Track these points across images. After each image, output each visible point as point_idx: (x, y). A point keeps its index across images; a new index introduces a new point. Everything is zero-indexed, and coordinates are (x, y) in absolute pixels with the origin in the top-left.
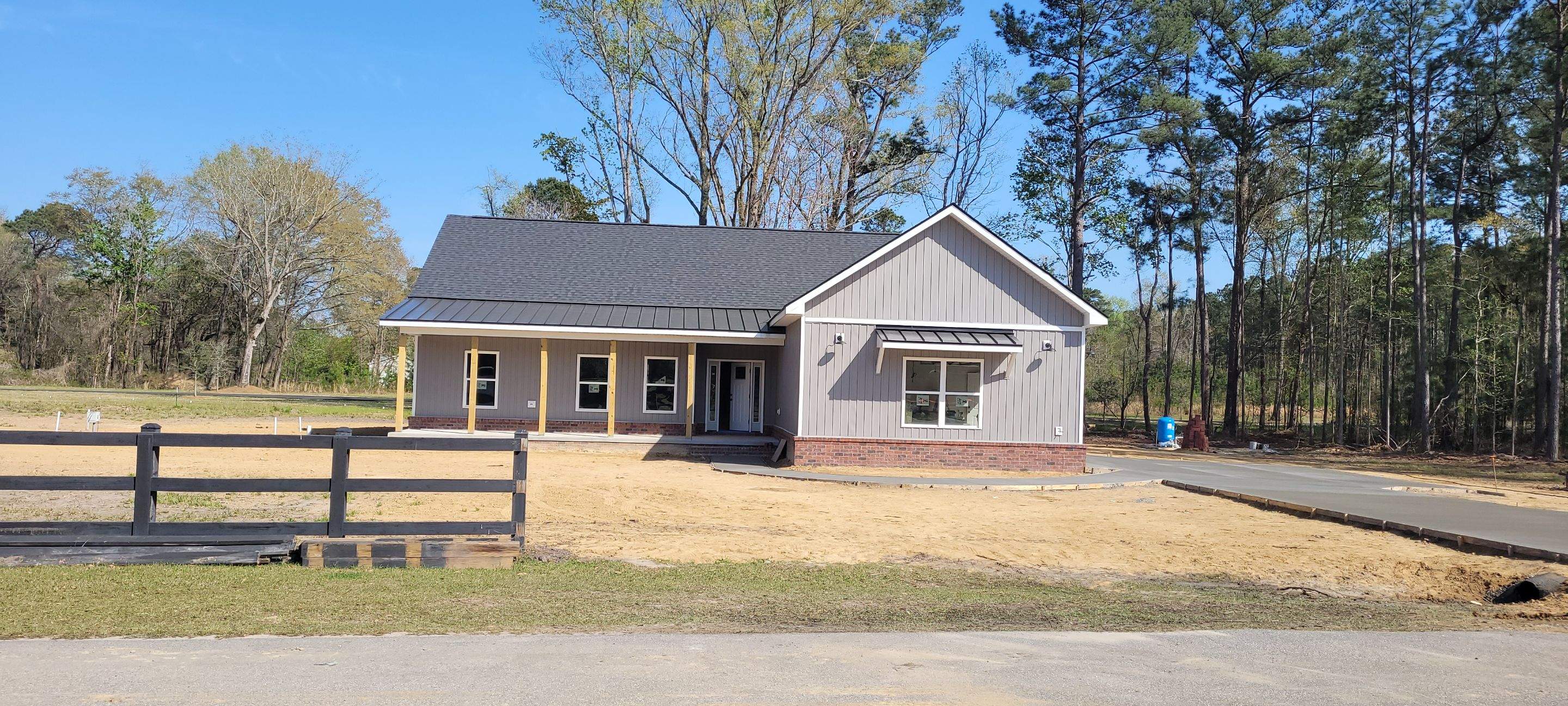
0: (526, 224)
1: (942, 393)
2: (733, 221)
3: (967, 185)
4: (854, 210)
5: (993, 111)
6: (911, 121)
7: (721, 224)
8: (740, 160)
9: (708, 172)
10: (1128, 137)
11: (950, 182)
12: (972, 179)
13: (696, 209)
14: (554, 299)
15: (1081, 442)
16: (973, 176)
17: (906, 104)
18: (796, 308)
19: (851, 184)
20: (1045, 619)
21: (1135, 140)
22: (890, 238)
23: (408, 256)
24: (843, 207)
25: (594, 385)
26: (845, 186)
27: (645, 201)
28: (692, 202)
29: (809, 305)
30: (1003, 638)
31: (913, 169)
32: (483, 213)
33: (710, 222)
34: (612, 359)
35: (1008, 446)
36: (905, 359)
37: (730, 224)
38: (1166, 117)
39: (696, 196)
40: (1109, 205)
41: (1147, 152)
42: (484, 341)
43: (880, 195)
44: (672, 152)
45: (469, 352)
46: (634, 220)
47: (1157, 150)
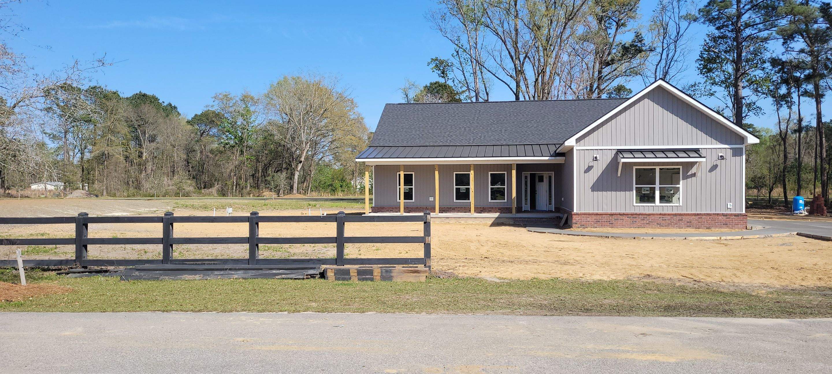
0: (425, 106)
1: (657, 186)
2: (534, 97)
3: (669, 68)
4: (602, 87)
5: (684, 24)
6: (634, 34)
7: (527, 99)
8: (537, 64)
9: (520, 72)
10: (769, 32)
11: (658, 67)
12: (672, 64)
13: (514, 92)
14: (441, 144)
15: (744, 212)
16: (672, 63)
17: (631, 25)
18: (571, 142)
19: (600, 72)
20: (725, 311)
21: (774, 34)
22: (623, 101)
23: (368, 126)
24: (595, 86)
25: (463, 188)
26: (596, 74)
27: (486, 90)
28: (511, 89)
29: (578, 140)
30: (700, 321)
31: (635, 62)
32: (403, 102)
33: (521, 99)
34: (472, 174)
35: (698, 215)
36: (635, 168)
37: (532, 99)
38: (794, 19)
39: (514, 85)
40: (759, 73)
41: (782, 41)
42: (407, 167)
43: (617, 77)
44: (500, 63)
45: (399, 173)
46: (481, 100)
47: (788, 39)
